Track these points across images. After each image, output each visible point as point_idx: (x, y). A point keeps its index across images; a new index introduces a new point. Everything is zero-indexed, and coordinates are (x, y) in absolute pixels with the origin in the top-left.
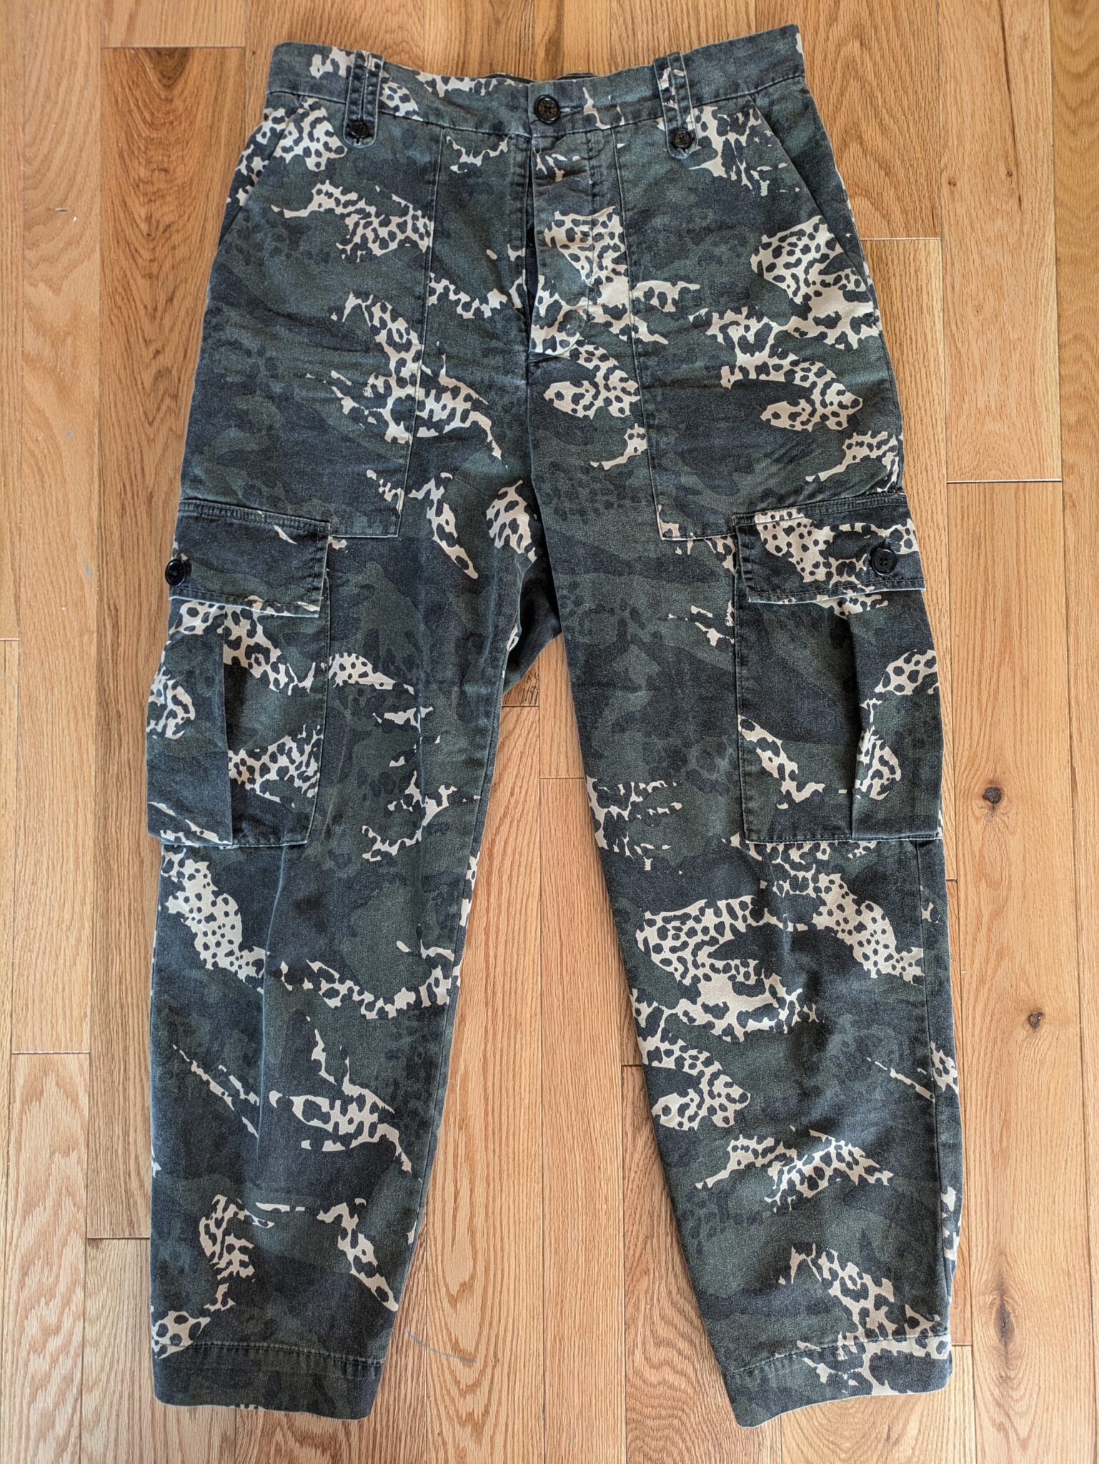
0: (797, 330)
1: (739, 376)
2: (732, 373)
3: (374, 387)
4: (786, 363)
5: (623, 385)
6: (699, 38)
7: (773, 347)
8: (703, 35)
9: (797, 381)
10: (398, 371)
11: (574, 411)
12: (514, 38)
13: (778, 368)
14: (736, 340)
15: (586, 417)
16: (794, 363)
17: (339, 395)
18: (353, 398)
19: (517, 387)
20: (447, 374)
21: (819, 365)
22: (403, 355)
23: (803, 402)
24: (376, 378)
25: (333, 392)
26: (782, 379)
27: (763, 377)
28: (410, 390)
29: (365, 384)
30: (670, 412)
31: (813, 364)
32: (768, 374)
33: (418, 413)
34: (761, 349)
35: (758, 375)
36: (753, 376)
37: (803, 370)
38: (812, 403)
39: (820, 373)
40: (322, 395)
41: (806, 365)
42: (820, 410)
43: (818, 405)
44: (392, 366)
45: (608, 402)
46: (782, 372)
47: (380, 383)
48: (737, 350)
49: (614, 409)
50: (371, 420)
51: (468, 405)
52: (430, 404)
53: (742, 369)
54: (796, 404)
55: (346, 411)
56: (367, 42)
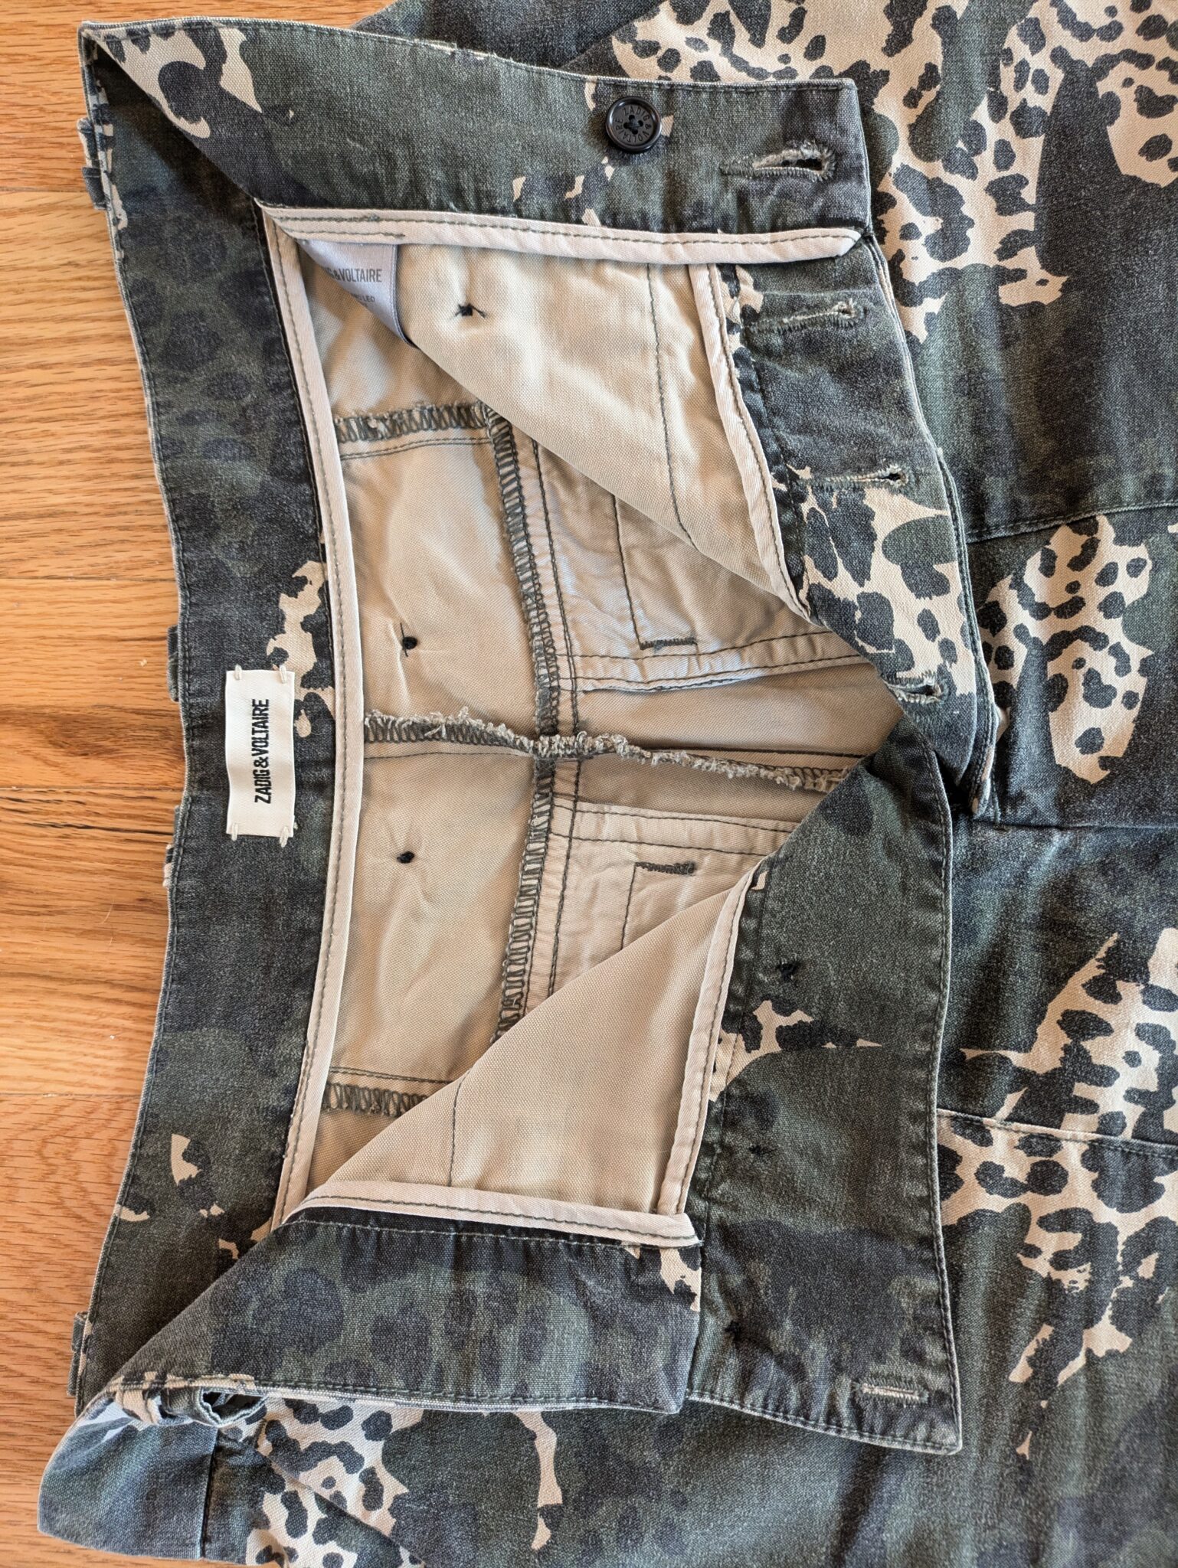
0: (911, 99)
1: (1028, 259)
2: (1019, 275)
3: (1061, 1261)
4: (996, 131)
5: (1061, 564)
6: (72, 340)
7: (950, 166)
8: (65, 329)
9: (1044, 102)
10: (1014, 1188)
11: (1130, 699)
12: (46, 842)
13: (1005, 155)
14: (936, 266)
15: (1145, 668)
16: (998, 106)
17: (1080, 1362)
18: (1090, 1323)
19: (1064, 853)
20: (1026, 1047)
21: (1014, 41)
22: (967, 1172)
23: (1103, 87)
24: (1033, 1251)
25: (1073, 1381)
26: (1036, 145)
27: (1029, 194)
28: (1071, 1157)
29: (1051, 1286)
30: (1141, 436)
31: (1008, 54)
32: (1021, 181)
33: (1128, 1134)
34: (952, 196)
35: (1024, 206)
36: (1026, 221)
37: (1019, 85)
38: (1106, 64)
39: (1035, 37)
40: (1079, 1413)
41: (1008, 75)
42: (1130, 39)
43: (1114, 47)
44: (997, 1203)
45: (1111, 606)
46: (1016, 143)
47: (1050, 1243)
48: (960, 262)
49: (1131, 588)
50: (1147, 1268)
51: (1129, 990)
52: (1112, 1099)
53: (1009, 246)
54: (1112, 105)
55: (1122, 1342)
56: (41, 1258)
